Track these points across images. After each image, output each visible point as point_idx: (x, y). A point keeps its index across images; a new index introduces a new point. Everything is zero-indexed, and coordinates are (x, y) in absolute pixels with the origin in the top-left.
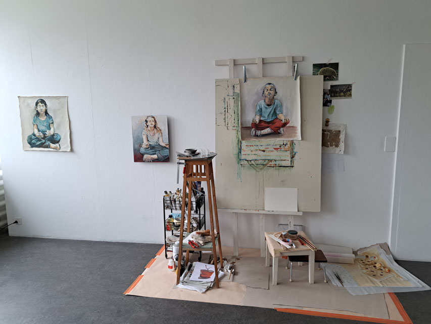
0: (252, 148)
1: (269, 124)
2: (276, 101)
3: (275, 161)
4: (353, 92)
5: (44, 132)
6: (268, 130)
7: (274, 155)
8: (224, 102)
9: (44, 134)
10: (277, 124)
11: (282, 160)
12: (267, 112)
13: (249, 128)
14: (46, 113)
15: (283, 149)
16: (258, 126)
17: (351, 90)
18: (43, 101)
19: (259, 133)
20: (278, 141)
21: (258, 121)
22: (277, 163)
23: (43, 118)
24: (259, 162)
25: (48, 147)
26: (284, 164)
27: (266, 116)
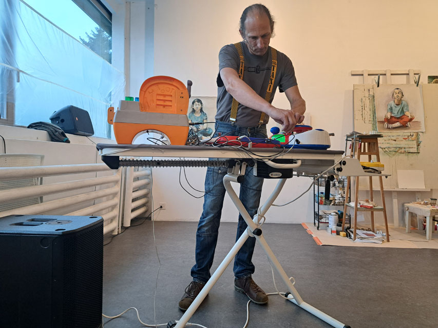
0: (386, 138)
1: (398, 119)
2: (403, 102)
3: (405, 148)
6: (397, 124)
7: (403, 144)
8: (362, 101)
9: (198, 128)
10: (405, 120)
11: (410, 148)
12: (396, 110)
13: (382, 122)
14: (201, 110)
15: (410, 139)
16: (390, 121)
18: (199, 101)
19: (390, 126)
20: (406, 132)
21: (389, 117)
22: (406, 150)
23: (198, 115)
24: (392, 149)
26: (411, 150)
27: (396, 113)
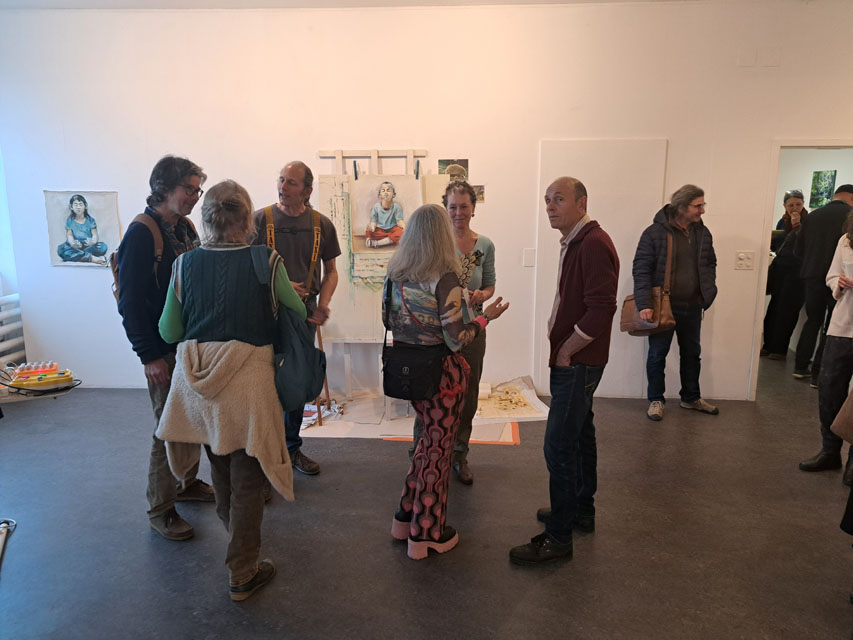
0: (367, 262)
1: (387, 232)
2: (395, 204)
4: (486, 194)
5: (82, 241)
6: (386, 241)
8: (331, 204)
9: (83, 243)
10: (398, 233)
12: (385, 217)
14: (86, 214)
16: (374, 235)
17: (483, 192)
18: (81, 198)
19: (375, 243)
21: (373, 229)
23: (81, 221)
24: (377, 280)
25: (88, 260)
27: (384, 222)
